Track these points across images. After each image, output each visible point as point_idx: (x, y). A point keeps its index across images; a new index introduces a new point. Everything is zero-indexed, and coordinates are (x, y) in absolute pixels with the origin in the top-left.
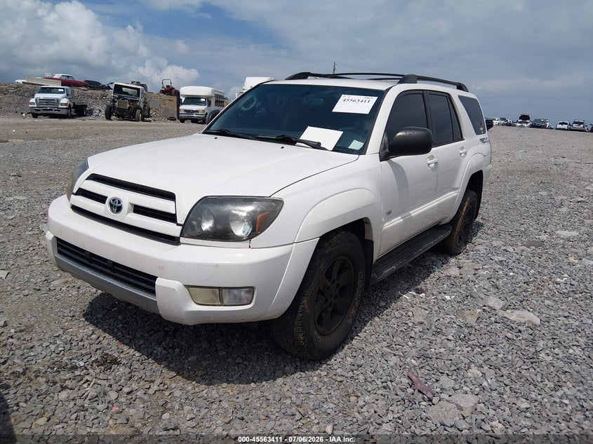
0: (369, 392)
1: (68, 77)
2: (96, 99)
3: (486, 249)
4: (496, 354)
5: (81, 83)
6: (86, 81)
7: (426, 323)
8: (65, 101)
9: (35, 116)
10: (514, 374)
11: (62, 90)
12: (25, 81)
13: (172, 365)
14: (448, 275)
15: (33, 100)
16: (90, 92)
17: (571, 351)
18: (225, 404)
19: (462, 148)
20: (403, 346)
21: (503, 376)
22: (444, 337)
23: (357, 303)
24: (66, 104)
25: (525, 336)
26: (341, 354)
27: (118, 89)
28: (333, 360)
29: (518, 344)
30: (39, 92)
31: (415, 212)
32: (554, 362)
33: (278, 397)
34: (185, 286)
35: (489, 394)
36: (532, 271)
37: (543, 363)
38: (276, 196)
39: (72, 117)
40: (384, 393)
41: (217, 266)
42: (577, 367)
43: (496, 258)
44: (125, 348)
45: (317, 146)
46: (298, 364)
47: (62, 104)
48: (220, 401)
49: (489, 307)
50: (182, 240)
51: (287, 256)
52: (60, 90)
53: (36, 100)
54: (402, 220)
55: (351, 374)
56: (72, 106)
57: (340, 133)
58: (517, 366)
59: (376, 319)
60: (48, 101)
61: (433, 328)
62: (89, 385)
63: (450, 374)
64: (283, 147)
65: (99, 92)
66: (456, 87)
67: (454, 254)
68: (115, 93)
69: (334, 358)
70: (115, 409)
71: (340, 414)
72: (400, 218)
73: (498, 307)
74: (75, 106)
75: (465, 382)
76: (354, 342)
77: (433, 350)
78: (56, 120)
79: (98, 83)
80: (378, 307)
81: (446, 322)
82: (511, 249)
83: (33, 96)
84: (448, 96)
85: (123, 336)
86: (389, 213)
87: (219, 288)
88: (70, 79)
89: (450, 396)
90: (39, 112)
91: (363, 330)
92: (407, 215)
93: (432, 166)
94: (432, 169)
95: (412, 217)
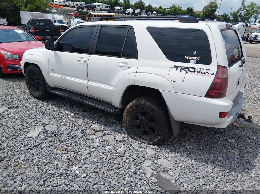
31: (69, 78)
72: (60, 75)
86: (53, 70)
92: (64, 77)
93: (81, 62)
94: (81, 64)
95: (66, 79)
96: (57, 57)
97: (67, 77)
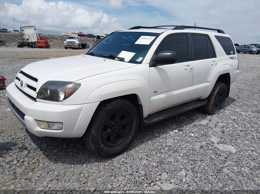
0: (123, 176)
1: (81, 32)
2: (91, 41)
3: (230, 113)
4: (200, 165)
5: (86, 35)
6: (88, 34)
7: (172, 146)
8: (77, 42)
9: (66, 48)
10: (204, 177)
11: (77, 38)
12: (64, 34)
13: (46, 153)
14: (201, 124)
15: (65, 42)
16: (88, 38)
17: (243, 169)
18: (55, 172)
19: (214, 62)
20: (154, 156)
21: (197, 177)
22: (178, 154)
23: (133, 134)
24: (78, 44)
25: (222, 158)
26: (121, 156)
27: (98, 37)
28: (115, 159)
29: (216, 162)
30: (68, 39)
31: (175, 93)
32: (230, 174)
33: (79, 172)
34: (35, 120)
35: (183, 185)
36: (249, 125)
37: (223, 174)
38: (78, 82)
39: (81, 49)
40: (128, 177)
41: (45, 112)
42: (241, 178)
43: (232, 118)
44: (32, 143)
45: (122, 60)
46: (98, 159)
47: (76, 44)
48: (54, 171)
49: (211, 141)
50: (37, 99)
51: (81, 109)
52: (76, 38)
53: (67, 42)
54: (165, 96)
55: (119, 166)
56: (80, 44)
57: (135, 54)
58: (208, 173)
59: (150, 142)
60: (71, 42)
61: (175, 149)
62: (10, 157)
63: (168, 172)
64: (105, 60)
65: (92, 39)
66: (217, 31)
67: (210, 114)
68: (97, 39)
69: (116, 158)
70: (14, 168)
71: (103, 184)
72: (164, 94)
73: (215, 142)
74: (82, 44)
75: (174, 177)
76: (131, 152)
77: (168, 159)
78: (74, 50)
79: (93, 35)
80: (154, 136)
81: (184, 147)
82: (243, 113)
83: (65, 40)
84: (207, 36)
85: (34, 138)
86: (156, 92)
87: (48, 122)
88: (82, 33)
89: (161, 183)
90: (67, 47)
91: (139, 146)
92: (169, 94)
93: (188, 70)
94: (188, 72)
95: (173, 95)
96: (162, 72)
97: (173, 92)
